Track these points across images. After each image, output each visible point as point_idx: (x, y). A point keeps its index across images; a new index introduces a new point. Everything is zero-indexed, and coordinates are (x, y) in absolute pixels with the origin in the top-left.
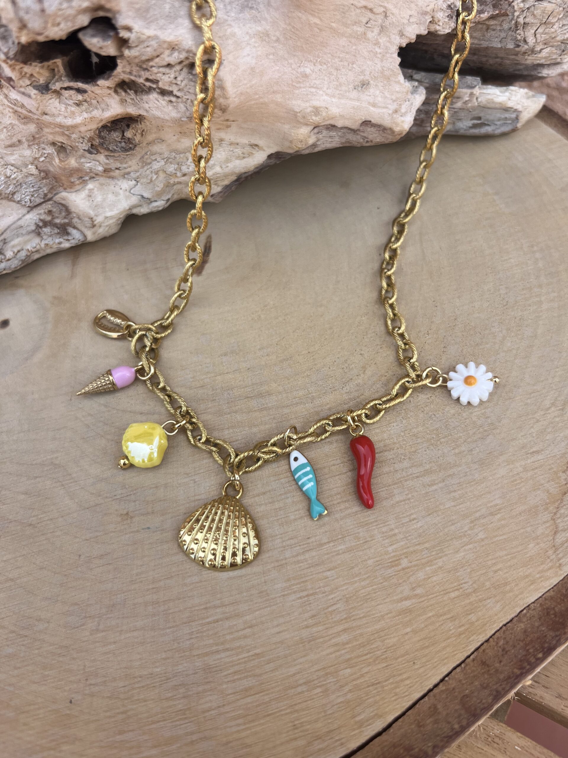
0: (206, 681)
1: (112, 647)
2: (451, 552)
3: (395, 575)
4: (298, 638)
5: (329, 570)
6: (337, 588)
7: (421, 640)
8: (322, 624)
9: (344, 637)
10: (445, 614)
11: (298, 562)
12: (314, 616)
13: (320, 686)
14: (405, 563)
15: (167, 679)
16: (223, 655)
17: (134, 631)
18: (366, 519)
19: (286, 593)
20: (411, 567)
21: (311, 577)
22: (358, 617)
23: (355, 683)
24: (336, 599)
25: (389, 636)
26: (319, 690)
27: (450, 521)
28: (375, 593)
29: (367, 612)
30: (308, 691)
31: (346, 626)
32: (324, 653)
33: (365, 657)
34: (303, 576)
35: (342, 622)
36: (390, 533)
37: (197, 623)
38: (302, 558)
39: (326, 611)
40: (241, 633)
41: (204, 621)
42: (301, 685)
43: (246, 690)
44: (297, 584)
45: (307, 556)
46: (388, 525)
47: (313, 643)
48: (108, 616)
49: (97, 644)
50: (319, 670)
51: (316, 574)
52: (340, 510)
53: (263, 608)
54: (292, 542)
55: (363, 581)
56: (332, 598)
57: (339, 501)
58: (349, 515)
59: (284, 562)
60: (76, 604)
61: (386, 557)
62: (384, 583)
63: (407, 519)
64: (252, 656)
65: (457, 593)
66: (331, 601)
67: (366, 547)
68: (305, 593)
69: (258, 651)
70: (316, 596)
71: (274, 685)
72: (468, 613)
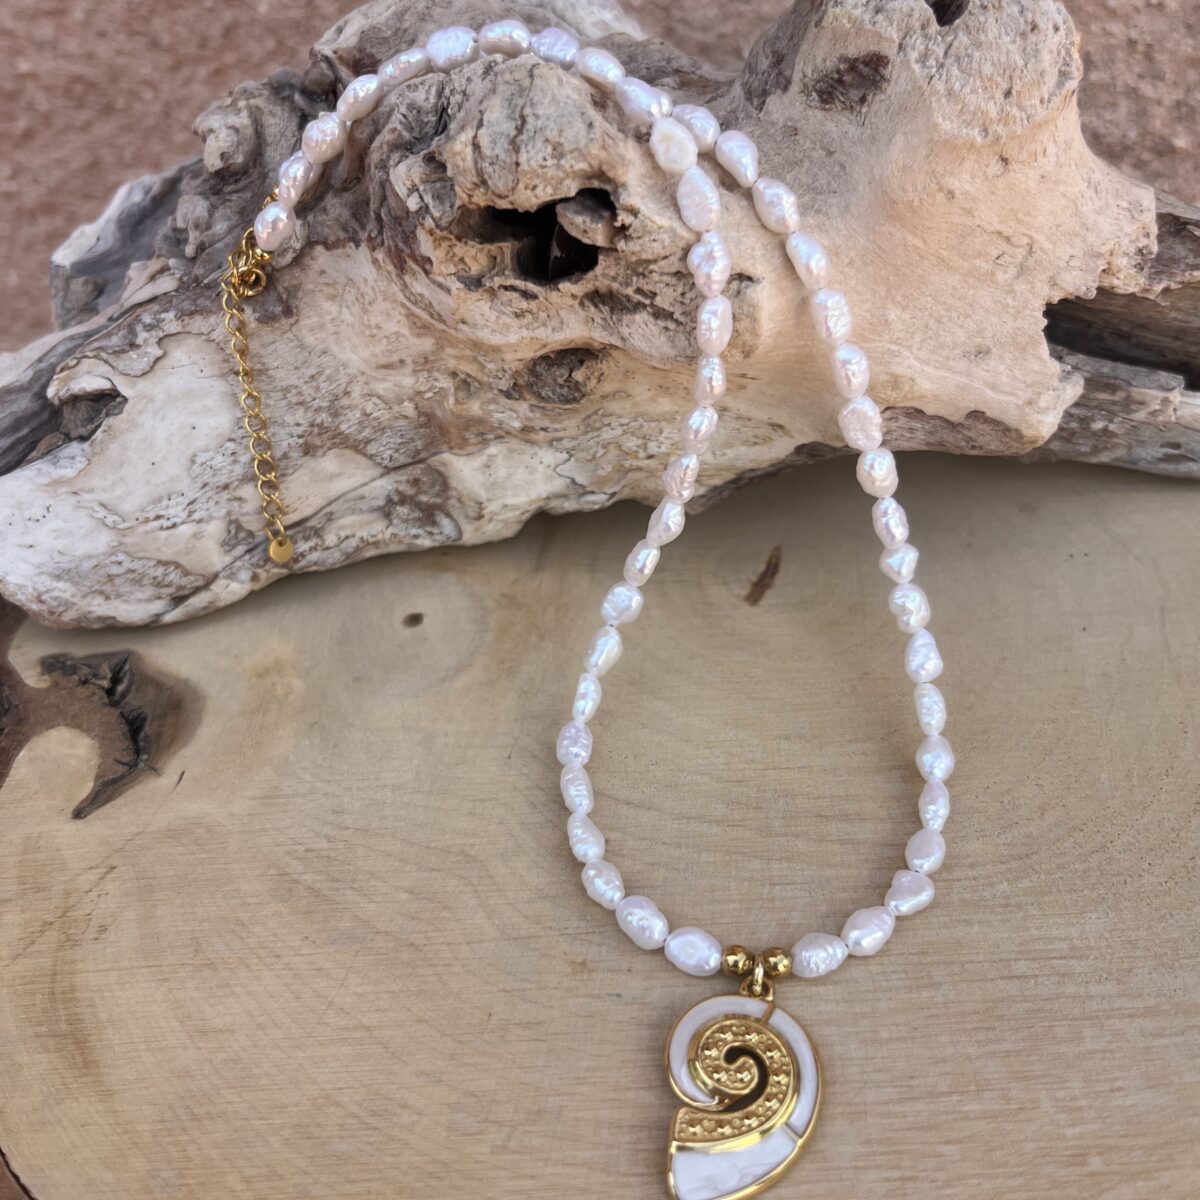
1: (527, 1184)
2: (1187, 1163)
3: (1074, 1181)
5: (947, 1143)
6: (958, 1179)
14: (1095, 1163)
17: (569, 1164)
18: (1025, 1069)
20: (1108, 1173)
27: (1191, 1107)
34: (895, 1141)
36: (1072, 1104)
44: (882, 1154)
45: (907, 1107)
46: (1067, 1088)
48: (528, 1128)
49: (502, 1173)
51: (921, 1143)
52: (978, 1042)
54: (881, 1076)
55: (1011, 1178)
57: (975, 1025)
58: (994, 1053)
60: (472, 1094)
61: (1061, 1144)
67: (1021, 1117)
68: (896, 1174)
70: (919, 1184)
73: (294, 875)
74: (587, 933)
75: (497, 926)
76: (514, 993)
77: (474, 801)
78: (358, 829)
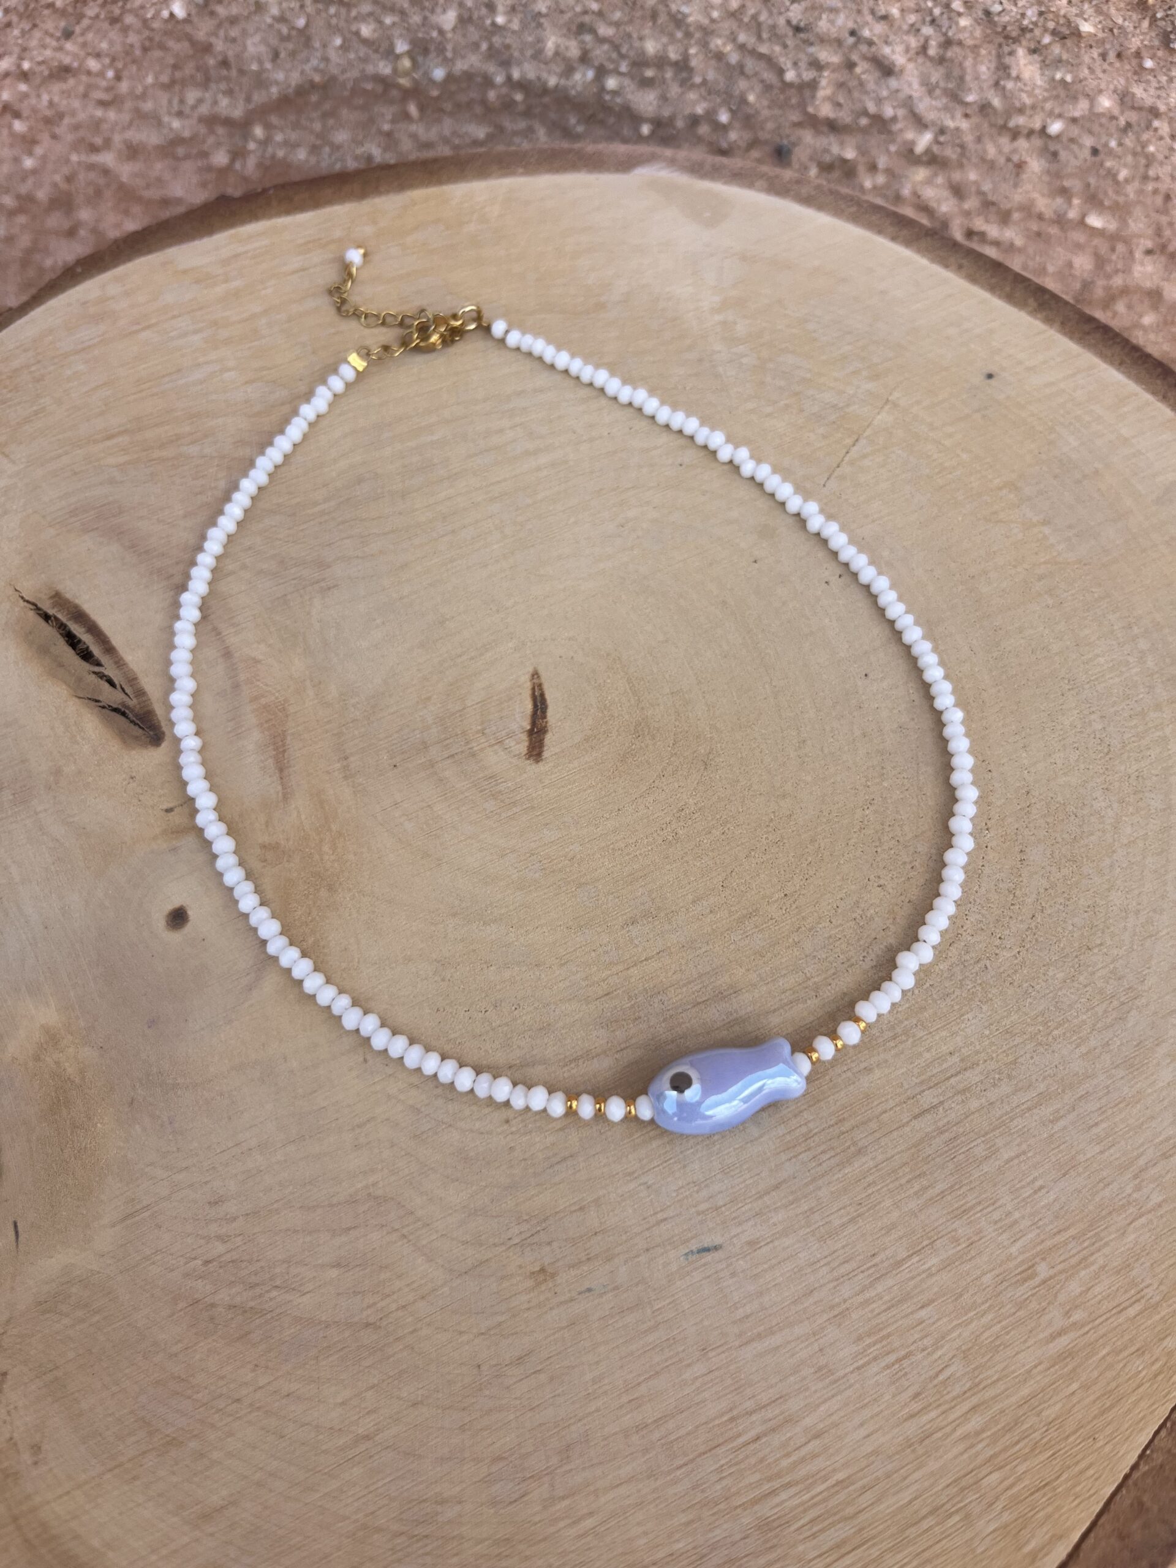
0: (768, 1545)
1: (589, 1523)
2: (1113, 1236)
3: (1033, 1295)
4: (901, 1438)
5: (922, 1307)
6: (943, 1338)
7: (1098, 1398)
8: (934, 1405)
9: (976, 1422)
10: (1125, 1348)
11: (867, 1302)
12: (917, 1395)
13: (957, 1511)
14: (1043, 1270)
15: (701, 1558)
16: (783, 1496)
17: (618, 1486)
18: (961, 1203)
19: (861, 1362)
20: (1055, 1275)
21: (895, 1326)
22: (989, 1381)
23: (1010, 1493)
24: (946, 1358)
25: (1046, 1405)
26: (956, 1518)
27: (1100, 1181)
28: (1008, 1333)
29: (1004, 1369)
30: (938, 1524)
31: (974, 1400)
32: (950, 1455)
33: (1017, 1448)
34: (881, 1326)
35: (967, 1395)
36: (1007, 1221)
37: (724, 1449)
38: (873, 1294)
39: (936, 1382)
40: (803, 1452)
41: (735, 1444)
42: (924, 1517)
43: (838, 1546)
44: (875, 1344)
45: (880, 1288)
46: (1000, 1207)
47: (927, 1442)
48: (566, 1468)
49: (562, 1524)
50: (948, 1486)
51: (903, 1317)
52: (916, 1193)
53: (829, 1399)
54: (848, 1267)
55: (982, 1316)
56: (940, 1357)
57: (908, 1177)
58: (930, 1200)
59: (844, 1307)
60: (500, 1458)
61: (1011, 1265)
62: (1021, 1313)
63: (1028, 1192)
64: (833, 1486)
65: (1137, 1307)
66: (940, 1362)
67: (973, 1253)
68: (892, 1358)
69: (840, 1476)
70: (913, 1359)
71: (881, 1527)
72: (1162, 1336)
73: (206, 1299)
74: (532, 1235)
75: (442, 1266)
76: (492, 1333)
77: (353, 1129)
78: (247, 1215)
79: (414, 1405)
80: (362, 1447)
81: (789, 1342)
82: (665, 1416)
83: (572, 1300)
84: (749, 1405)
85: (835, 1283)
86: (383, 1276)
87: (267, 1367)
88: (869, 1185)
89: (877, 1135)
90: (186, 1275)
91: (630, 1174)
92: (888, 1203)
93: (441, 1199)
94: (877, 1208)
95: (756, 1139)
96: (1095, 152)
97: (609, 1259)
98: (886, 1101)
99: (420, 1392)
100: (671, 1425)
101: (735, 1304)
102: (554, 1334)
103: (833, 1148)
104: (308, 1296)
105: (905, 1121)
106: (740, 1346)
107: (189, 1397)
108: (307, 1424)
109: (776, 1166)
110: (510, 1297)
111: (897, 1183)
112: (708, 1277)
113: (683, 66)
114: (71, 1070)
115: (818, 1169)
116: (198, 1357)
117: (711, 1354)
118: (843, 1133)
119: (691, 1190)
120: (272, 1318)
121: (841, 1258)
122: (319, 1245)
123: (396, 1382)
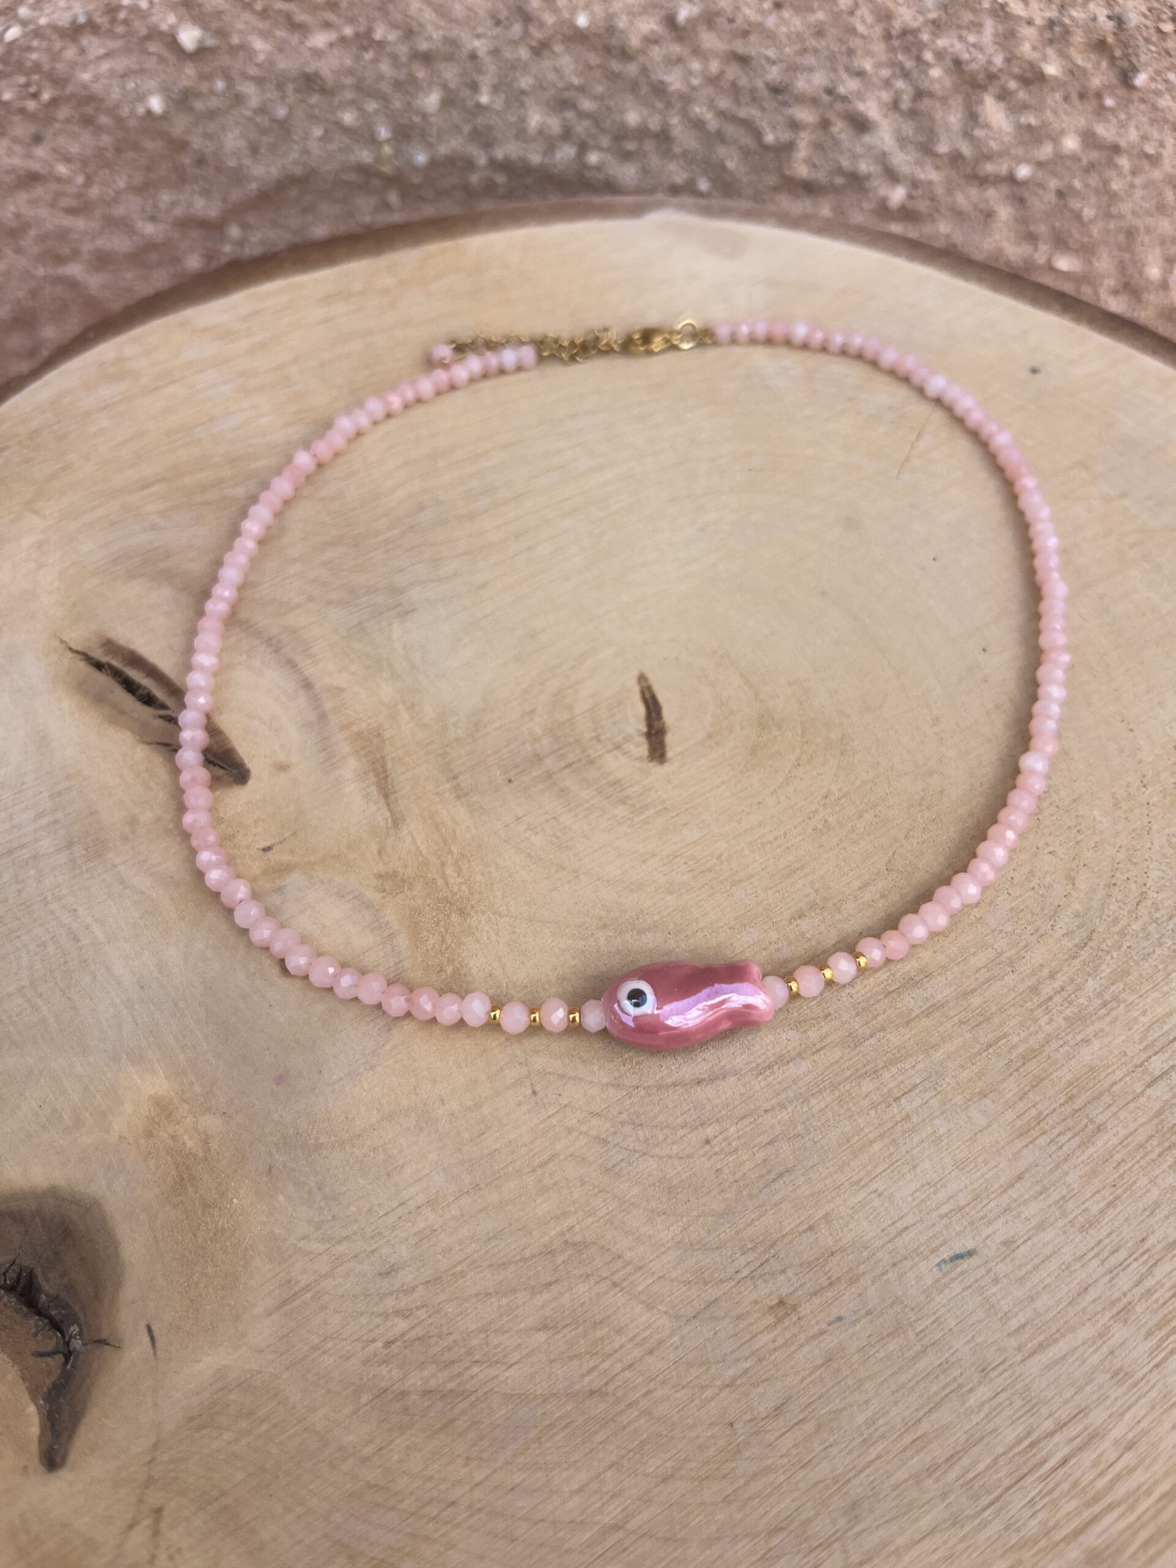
73: (395, 1387)
74: (762, 1265)
75: (666, 1312)
76: (739, 1382)
77: (534, 1170)
78: (427, 1282)
79: (665, 1480)
80: (612, 1540)
81: (1075, 1349)
82: (957, 1453)
83: (822, 1333)
84: (1048, 1425)
85: (1109, 1277)
86: (599, 1334)
87: (481, 1459)
88: (1119, 1164)
89: (1114, 1109)
90: (366, 1362)
91: (857, 1183)
92: (1143, 1181)
93: (650, 1237)
94: (1133, 1188)
95: (986, 1128)
96: (1060, 194)
97: (853, 1281)
98: (1114, 1071)
99: (669, 1464)
100: (966, 1461)
101: (1006, 1314)
102: (810, 1375)
103: (1069, 1129)
104: (516, 1367)
105: (1138, 1091)
106: (1023, 1361)
107: (392, 1508)
108: (541, 1521)
109: (1014, 1154)
110: (751, 1339)
111: (1148, 1159)
112: (969, 1287)
113: (663, 137)
114: (191, 1143)
115: (1060, 1153)
116: (395, 1458)
117: (992, 1375)
118: (1076, 1111)
119: (928, 1192)
120: (478, 1399)
121: (1108, 1248)
122: (518, 1307)
123: (638, 1456)
